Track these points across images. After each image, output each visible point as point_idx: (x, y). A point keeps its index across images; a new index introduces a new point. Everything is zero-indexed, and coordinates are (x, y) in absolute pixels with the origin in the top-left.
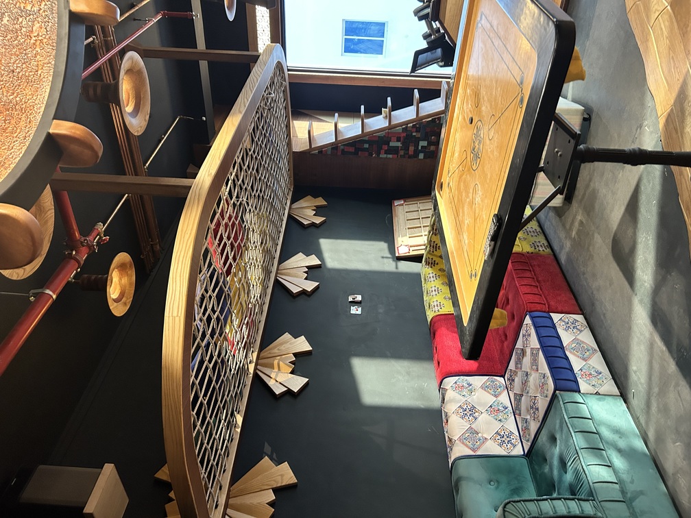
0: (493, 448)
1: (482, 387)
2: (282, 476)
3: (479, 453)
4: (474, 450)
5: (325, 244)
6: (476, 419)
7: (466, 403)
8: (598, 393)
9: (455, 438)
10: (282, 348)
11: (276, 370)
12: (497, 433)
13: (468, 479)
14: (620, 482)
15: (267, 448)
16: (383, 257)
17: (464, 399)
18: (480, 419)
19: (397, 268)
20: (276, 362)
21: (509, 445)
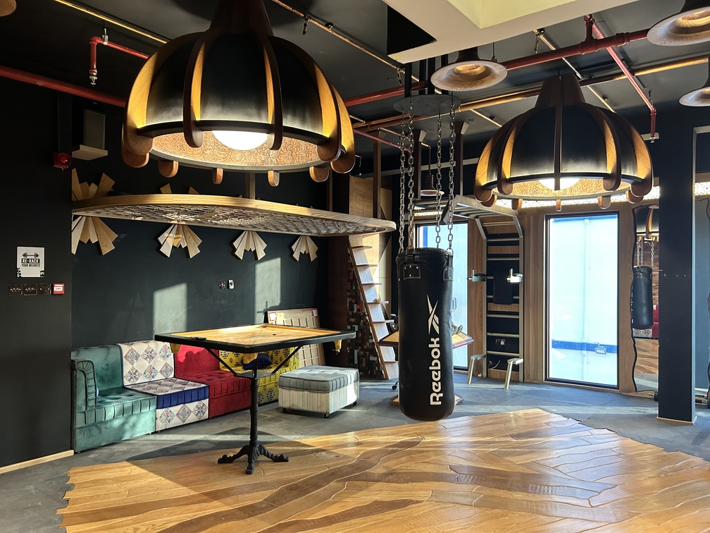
0: (127, 368)
1: (166, 363)
2: (106, 246)
3: (124, 359)
4: (125, 357)
5: (276, 263)
6: (146, 359)
7: (156, 354)
8: (156, 419)
9: (133, 346)
10: (191, 238)
11: (175, 236)
12: (137, 371)
13: (108, 353)
14: (106, 422)
15: (123, 236)
16: (267, 302)
17: (158, 352)
18: (145, 361)
19: (258, 312)
20: (181, 236)
21: (129, 378)
